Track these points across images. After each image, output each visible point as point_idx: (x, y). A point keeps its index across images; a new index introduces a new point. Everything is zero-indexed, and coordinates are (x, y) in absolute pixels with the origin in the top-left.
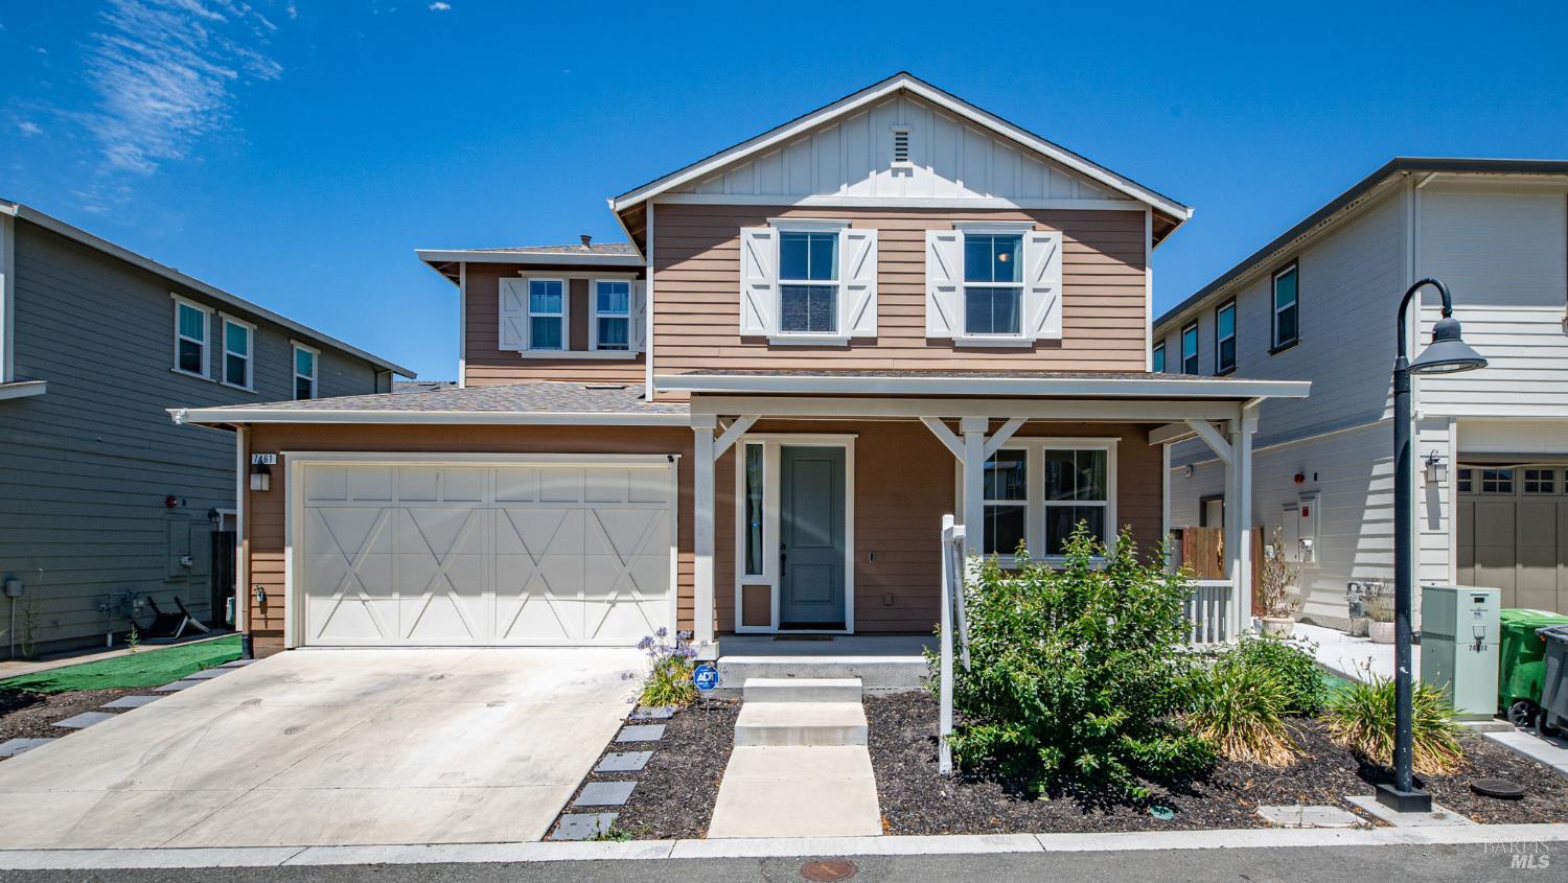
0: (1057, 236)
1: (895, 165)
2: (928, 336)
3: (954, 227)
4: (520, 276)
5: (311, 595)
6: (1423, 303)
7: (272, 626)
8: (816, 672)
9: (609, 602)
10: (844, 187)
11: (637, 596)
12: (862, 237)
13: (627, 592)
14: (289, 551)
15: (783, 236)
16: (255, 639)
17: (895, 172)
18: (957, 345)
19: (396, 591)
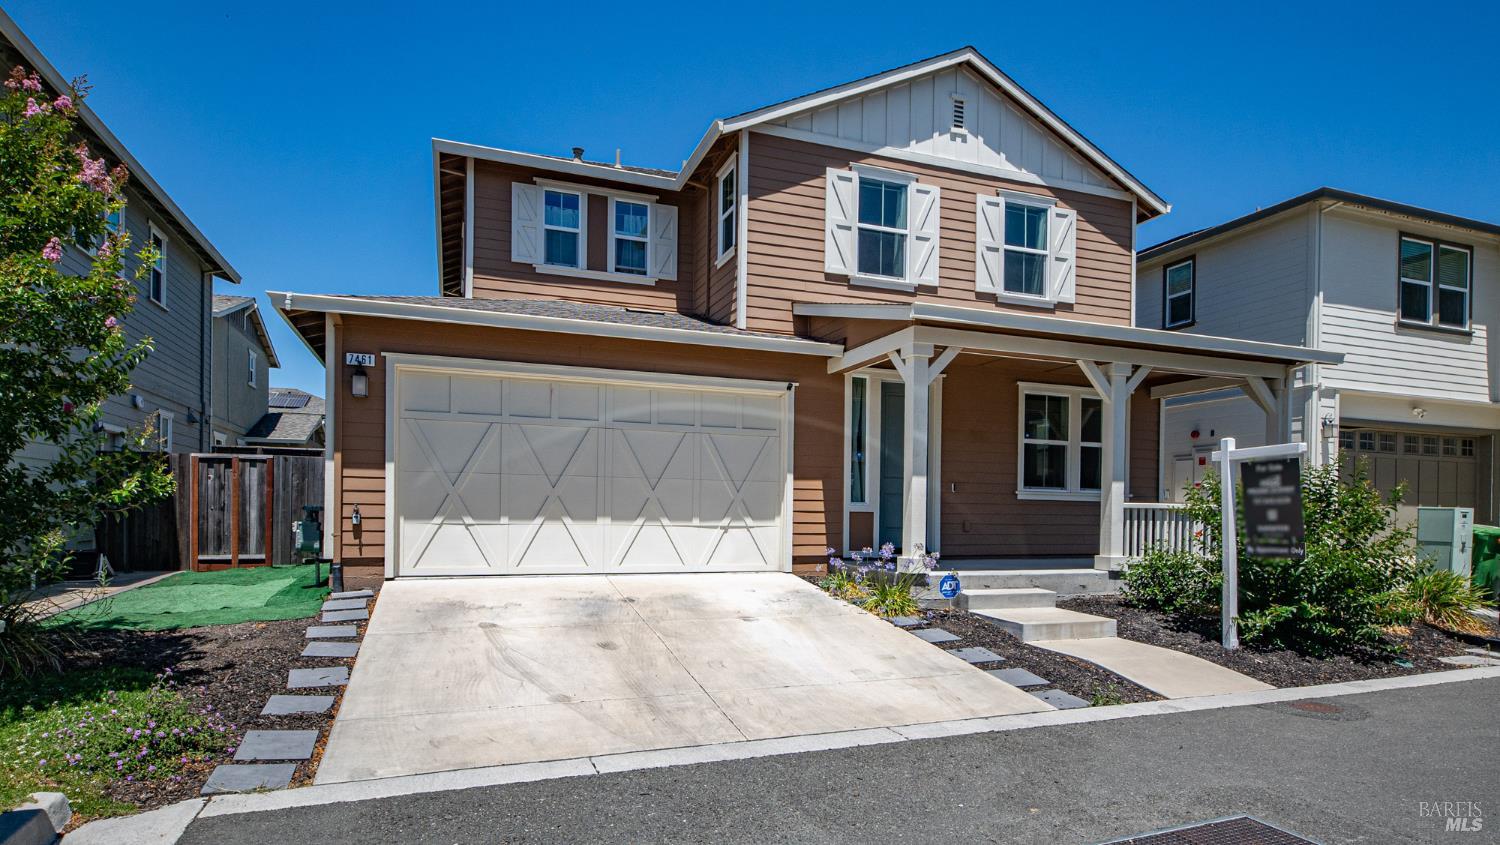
0: (1072, 214)
1: (954, 130)
2: (978, 290)
3: (998, 195)
4: (535, 183)
5: (405, 519)
6: (1324, 302)
7: (368, 553)
8: (1006, 583)
9: (722, 528)
10: (913, 143)
11: (749, 522)
12: (927, 192)
13: (739, 518)
14: (390, 467)
15: (863, 182)
16: (345, 569)
17: (954, 137)
18: (999, 301)
19: (505, 515)
